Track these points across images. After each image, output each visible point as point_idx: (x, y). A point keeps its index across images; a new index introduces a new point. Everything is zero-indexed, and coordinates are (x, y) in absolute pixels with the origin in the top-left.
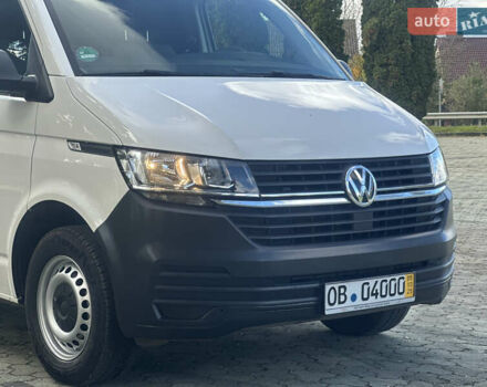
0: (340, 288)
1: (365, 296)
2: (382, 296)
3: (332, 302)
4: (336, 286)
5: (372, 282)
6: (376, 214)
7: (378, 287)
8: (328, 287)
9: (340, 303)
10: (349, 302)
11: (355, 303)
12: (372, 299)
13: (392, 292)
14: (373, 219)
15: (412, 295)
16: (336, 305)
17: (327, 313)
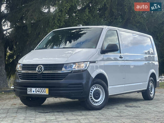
1: (36, 92)
2: (40, 92)
4: (30, 89)
5: (38, 89)
7: (39, 90)
8: (28, 89)
9: (31, 92)
10: (33, 92)
11: (34, 93)
12: (38, 93)
13: (43, 92)
14: (42, 76)
15: (48, 93)
16: (30, 92)
17: (28, 94)
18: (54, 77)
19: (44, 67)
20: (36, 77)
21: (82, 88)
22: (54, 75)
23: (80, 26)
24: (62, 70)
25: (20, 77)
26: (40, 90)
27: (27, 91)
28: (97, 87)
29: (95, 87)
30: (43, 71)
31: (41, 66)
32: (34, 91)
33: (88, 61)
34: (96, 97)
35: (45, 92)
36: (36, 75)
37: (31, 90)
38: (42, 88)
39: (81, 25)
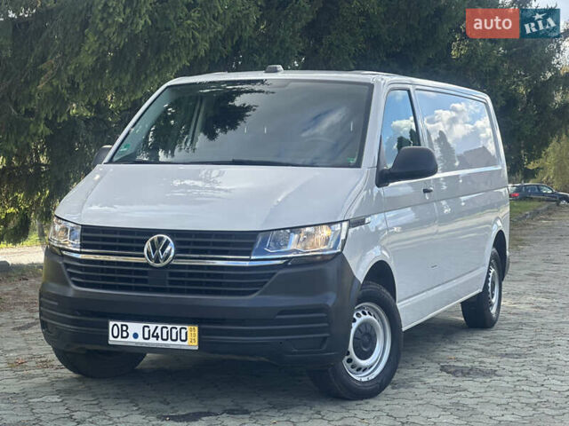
0: (122, 325)
1: (146, 336)
2: (163, 340)
3: (116, 334)
4: (119, 324)
5: (152, 326)
6: (172, 274)
7: (158, 331)
8: (111, 324)
9: (122, 337)
10: (131, 338)
11: (137, 340)
12: (153, 340)
13: (174, 337)
14: (168, 278)
15: (196, 344)
16: (119, 338)
17: (110, 343)
18: (220, 284)
19: (176, 243)
20: (145, 281)
21: (326, 325)
22: (221, 276)
23: (275, 71)
24: (253, 258)
25: (71, 275)
26: (165, 330)
27: (108, 333)
28: (365, 314)
29: (360, 312)
30: (174, 258)
31: (166, 237)
32: (136, 336)
33: (344, 221)
34: (365, 350)
35: (183, 338)
36: (145, 273)
37: (124, 328)
38: (170, 323)
39: (280, 67)
